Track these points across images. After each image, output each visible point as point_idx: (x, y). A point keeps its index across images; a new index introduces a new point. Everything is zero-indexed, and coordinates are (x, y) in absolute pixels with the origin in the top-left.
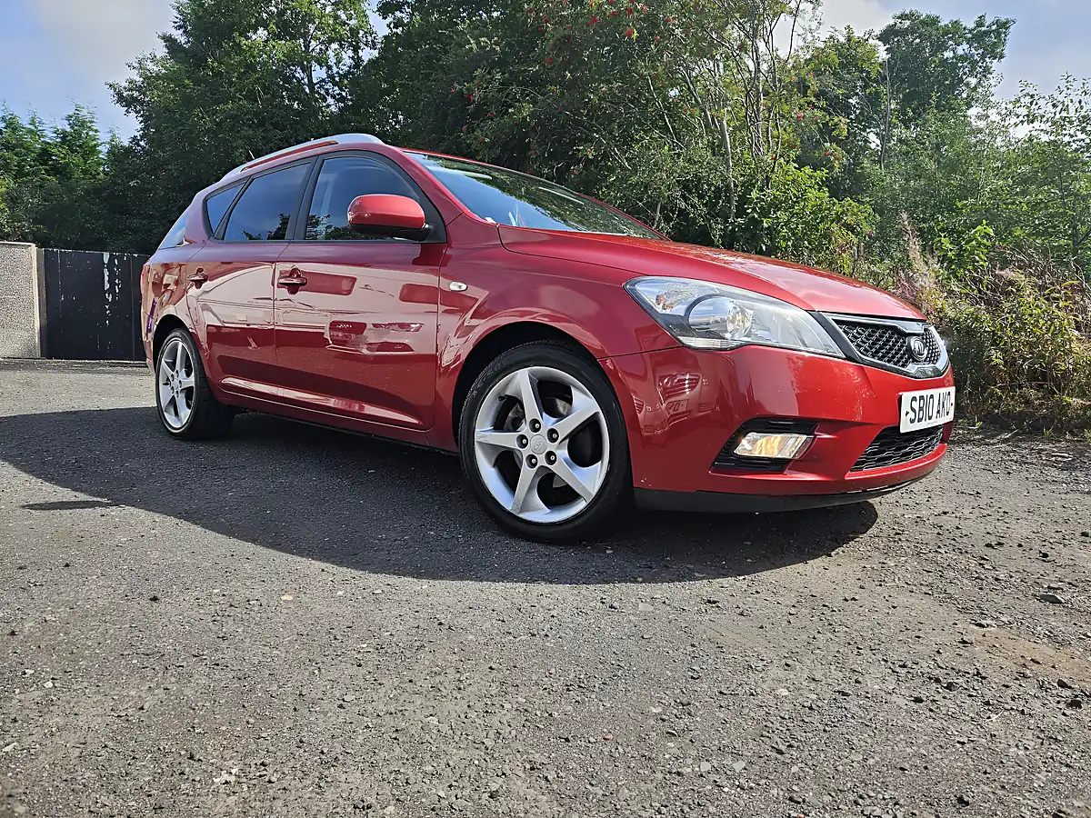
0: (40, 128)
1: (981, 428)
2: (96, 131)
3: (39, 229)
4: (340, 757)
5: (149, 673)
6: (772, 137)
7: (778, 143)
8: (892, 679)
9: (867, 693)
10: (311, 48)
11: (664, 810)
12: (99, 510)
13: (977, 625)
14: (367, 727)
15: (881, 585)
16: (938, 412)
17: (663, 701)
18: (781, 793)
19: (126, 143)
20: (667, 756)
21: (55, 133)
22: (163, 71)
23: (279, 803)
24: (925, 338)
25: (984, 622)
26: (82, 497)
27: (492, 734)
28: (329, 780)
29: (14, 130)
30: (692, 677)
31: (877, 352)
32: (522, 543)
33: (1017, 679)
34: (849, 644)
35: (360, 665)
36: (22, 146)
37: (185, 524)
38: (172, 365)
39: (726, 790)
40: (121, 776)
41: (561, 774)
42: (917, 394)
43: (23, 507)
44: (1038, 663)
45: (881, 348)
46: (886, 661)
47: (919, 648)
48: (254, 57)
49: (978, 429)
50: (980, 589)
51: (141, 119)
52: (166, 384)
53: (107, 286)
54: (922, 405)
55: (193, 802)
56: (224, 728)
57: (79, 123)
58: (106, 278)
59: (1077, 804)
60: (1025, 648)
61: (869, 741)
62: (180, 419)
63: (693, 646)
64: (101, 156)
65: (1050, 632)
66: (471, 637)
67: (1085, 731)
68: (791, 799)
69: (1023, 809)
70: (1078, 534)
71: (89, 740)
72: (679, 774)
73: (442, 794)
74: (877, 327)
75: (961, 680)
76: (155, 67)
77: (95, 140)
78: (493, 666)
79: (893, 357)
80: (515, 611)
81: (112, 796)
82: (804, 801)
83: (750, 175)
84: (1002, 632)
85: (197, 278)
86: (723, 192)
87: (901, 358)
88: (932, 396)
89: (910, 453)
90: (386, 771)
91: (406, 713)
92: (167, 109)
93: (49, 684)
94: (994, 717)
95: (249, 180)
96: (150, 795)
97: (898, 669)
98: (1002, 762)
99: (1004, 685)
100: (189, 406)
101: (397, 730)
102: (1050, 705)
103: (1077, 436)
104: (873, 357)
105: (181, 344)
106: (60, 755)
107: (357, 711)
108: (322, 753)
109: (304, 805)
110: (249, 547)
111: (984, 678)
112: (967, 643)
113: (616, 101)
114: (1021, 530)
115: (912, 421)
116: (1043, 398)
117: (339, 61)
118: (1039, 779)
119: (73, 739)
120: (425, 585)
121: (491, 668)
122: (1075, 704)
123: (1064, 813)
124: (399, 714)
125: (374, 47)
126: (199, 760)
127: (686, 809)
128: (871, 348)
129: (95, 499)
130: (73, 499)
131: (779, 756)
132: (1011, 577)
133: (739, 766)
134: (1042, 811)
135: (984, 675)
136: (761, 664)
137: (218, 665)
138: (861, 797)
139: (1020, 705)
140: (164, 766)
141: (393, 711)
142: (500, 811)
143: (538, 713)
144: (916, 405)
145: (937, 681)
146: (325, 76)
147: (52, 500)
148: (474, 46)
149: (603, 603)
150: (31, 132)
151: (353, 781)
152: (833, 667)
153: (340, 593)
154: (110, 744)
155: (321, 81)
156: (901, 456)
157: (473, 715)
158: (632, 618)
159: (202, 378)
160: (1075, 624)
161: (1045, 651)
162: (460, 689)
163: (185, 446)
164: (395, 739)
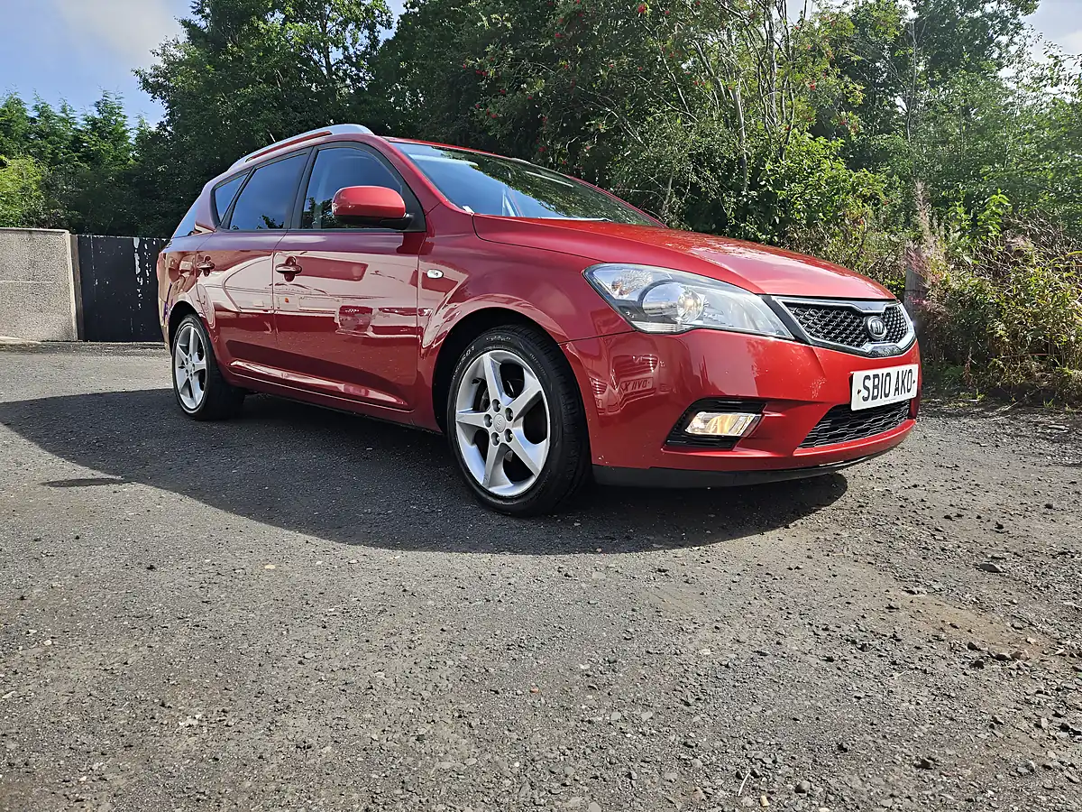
0: (71, 116)
1: (982, 400)
2: (125, 117)
3: (73, 215)
4: (292, 705)
5: (137, 633)
6: (786, 107)
7: (791, 113)
8: (812, 641)
9: (784, 653)
10: (328, 29)
11: (568, 752)
12: (113, 487)
13: (908, 592)
14: (321, 680)
15: (828, 555)
16: (897, 389)
17: (593, 659)
18: (678, 739)
19: (154, 129)
20: (584, 707)
21: (86, 120)
22: (186, 57)
23: (232, 743)
24: (889, 317)
25: (915, 589)
26: (99, 475)
27: (430, 688)
28: (278, 724)
29: (47, 118)
30: (625, 639)
31: (829, 333)
32: (497, 517)
33: (930, 641)
34: (781, 609)
35: (325, 627)
36: (55, 134)
37: (188, 500)
38: (186, 350)
39: (629, 735)
40: (100, 720)
41: (484, 721)
42: (871, 373)
43: (44, 484)
44: (955, 627)
45: (834, 329)
46: (811, 625)
47: (846, 613)
48: (272, 40)
49: (978, 402)
50: (924, 558)
51: (166, 105)
52: (182, 367)
53: (138, 270)
54: (876, 383)
55: (159, 742)
56: (195, 680)
57: (108, 110)
58: (137, 263)
59: (948, 752)
60: (949, 613)
61: (773, 695)
62: (193, 401)
63: (633, 610)
64: (130, 141)
65: (977, 599)
66: (430, 602)
67: (980, 688)
68: (685, 744)
69: (896, 757)
70: (1042, 506)
71: (77, 689)
72: (590, 722)
73: (375, 737)
74: (832, 308)
75: (876, 642)
76: (178, 53)
77: (124, 126)
78: (445, 628)
79: (847, 337)
80: (477, 578)
81: (90, 736)
82: (696, 746)
83: (763, 146)
84: (931, 598)
85: (205, 266)
86: (736, 164)
87: (856, 338)
88: (888, 375)
89: (867, 429)
90: (329, 717)
91: (358, 669)
92: (190, 94)
93: (49, 642)
94: (896, 675)
95: (252, 170)
96: (123, 736)
97: (820, 632)
98: (891, 715)
99: (916, 647)
100: (202, 389)
101: (346, 683)
102: (955, 665)
103: (1077, 408)
104: (825, 337)
105: (193, 329)
106: (50, 703)
107: (314, 667)
108: (277, 702)
109: (254, 745)
110: (244, 521)
111: (899, 640)
112: (893, 608)
113: (628, 75)
114: (986, 501)
115: (865, 399)
116: (1045, 369)
117: (355, 42)
118: (921, 730)
119: (64, 688)
120: (398, 555)
121: (442, 630)
122: (978, 665)
123: (933, 760)
124: (352, 669)
125: (389, 26)
126: (169, 707)
127: (588, 751)
128: (823, 329)
129: (110, 477)
130: (90, 477)
131: (685, 708)
132: (959, 547)
133: (646, 716)
134: (914, 758)
135: (900, 637)
136: (692, 627)
137: (198, 626)
138: (749, 743)
139: (926, 665)
140: (138, 712)
141: (346, 666)
142: (423, 751)
143: (476, 669)
144: (869, 384)
145: (854, 642)
146: (341, 57)
147: (71, 478)
148: (486, 23)
149: (560, 572)
150: (62, 120)
151: (300, 725)
152: (759, 630)
153: (319, 563)
154: (94, 693)
155: (337, 63)
156: (856, 433)
157: (417, 670)
158: (583, 585)
159: (212, 362)
160: (1005, 592)
161: (967, 616)
162: (410, 648)
163: (201, 425)
164: (343, 690)
